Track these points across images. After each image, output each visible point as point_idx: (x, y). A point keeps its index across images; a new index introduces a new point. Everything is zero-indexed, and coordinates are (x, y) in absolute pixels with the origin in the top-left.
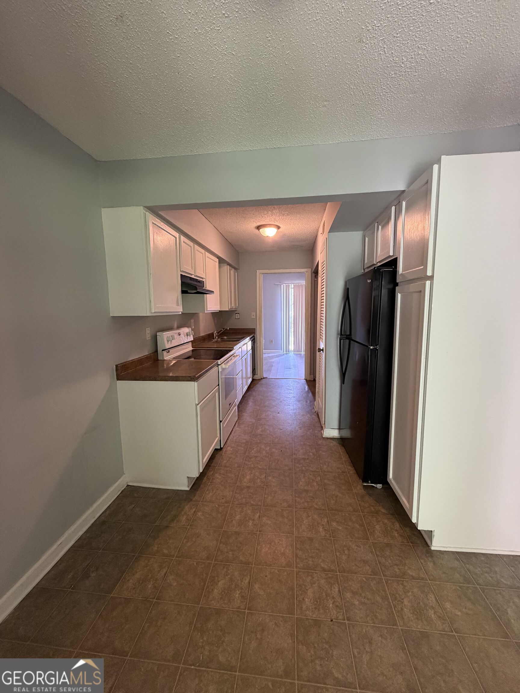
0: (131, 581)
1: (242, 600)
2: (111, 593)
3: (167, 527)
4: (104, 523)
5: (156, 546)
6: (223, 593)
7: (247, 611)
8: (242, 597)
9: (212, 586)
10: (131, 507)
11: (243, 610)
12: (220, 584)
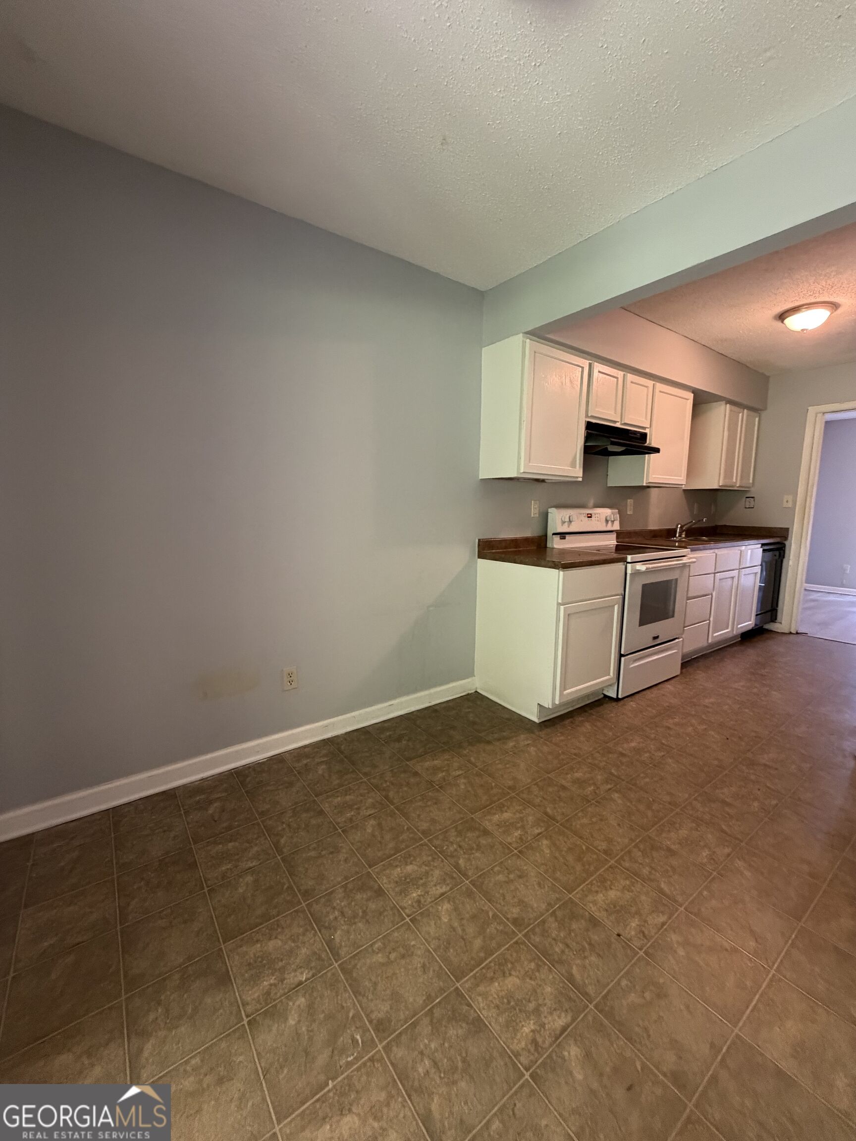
0: (339, 798)
1: (414, 904)
2: (408, 761)
3: (489, 742)
4: (436, 711)
5: (467, 751)
6: (403, 879)
7: (408, 919)
8: (419, 902)
9: (400, 861)
10: (467, 710)
11: (405, 916)
12: (410, 868)
